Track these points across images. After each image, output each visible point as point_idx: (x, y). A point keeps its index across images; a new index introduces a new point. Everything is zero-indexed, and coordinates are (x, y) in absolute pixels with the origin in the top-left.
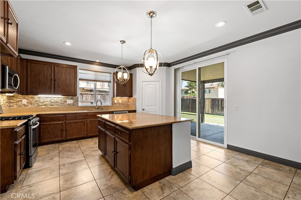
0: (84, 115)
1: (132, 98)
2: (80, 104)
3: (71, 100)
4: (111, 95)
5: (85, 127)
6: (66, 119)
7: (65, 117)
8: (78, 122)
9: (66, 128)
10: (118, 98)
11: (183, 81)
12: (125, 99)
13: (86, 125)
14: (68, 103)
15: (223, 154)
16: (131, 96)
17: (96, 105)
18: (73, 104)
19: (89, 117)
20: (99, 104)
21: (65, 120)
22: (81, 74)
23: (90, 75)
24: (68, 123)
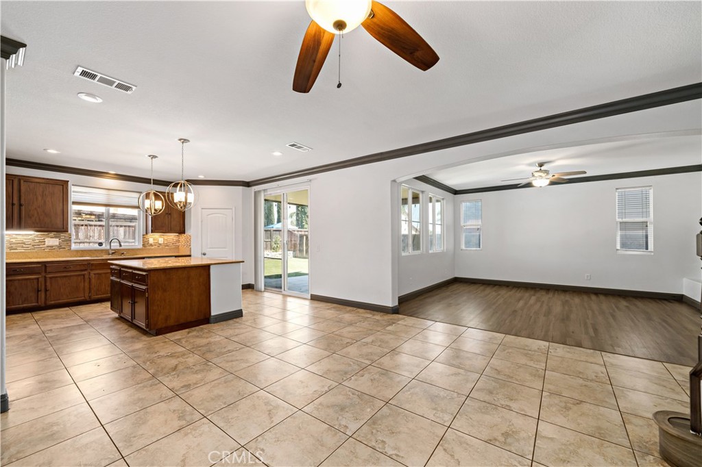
0: (84, 265)
1: (185, 235)
2: (74, 247)
3: (54, 239)
4: (142, 231)
5: (87, 284)
6: (46, 272)
7: (44, 268)
8: (71, 276)
9: (46, 286)
10: (157, 235)
11: (291, 205)
12: (172, 237)
13: (87, 281)
14: (47, 244)
15: (307, 307)
16: (182, 231)
17: (108, 247)
18: (60, 247)
19: (93, 267)
20: (115, 245)
21: (43, 274)
22: (75, 193)
23: (98, 196)
24: (50, 278)
